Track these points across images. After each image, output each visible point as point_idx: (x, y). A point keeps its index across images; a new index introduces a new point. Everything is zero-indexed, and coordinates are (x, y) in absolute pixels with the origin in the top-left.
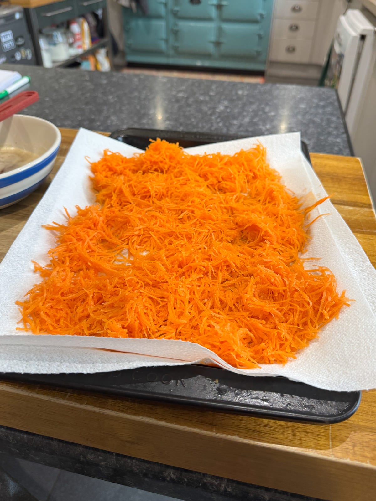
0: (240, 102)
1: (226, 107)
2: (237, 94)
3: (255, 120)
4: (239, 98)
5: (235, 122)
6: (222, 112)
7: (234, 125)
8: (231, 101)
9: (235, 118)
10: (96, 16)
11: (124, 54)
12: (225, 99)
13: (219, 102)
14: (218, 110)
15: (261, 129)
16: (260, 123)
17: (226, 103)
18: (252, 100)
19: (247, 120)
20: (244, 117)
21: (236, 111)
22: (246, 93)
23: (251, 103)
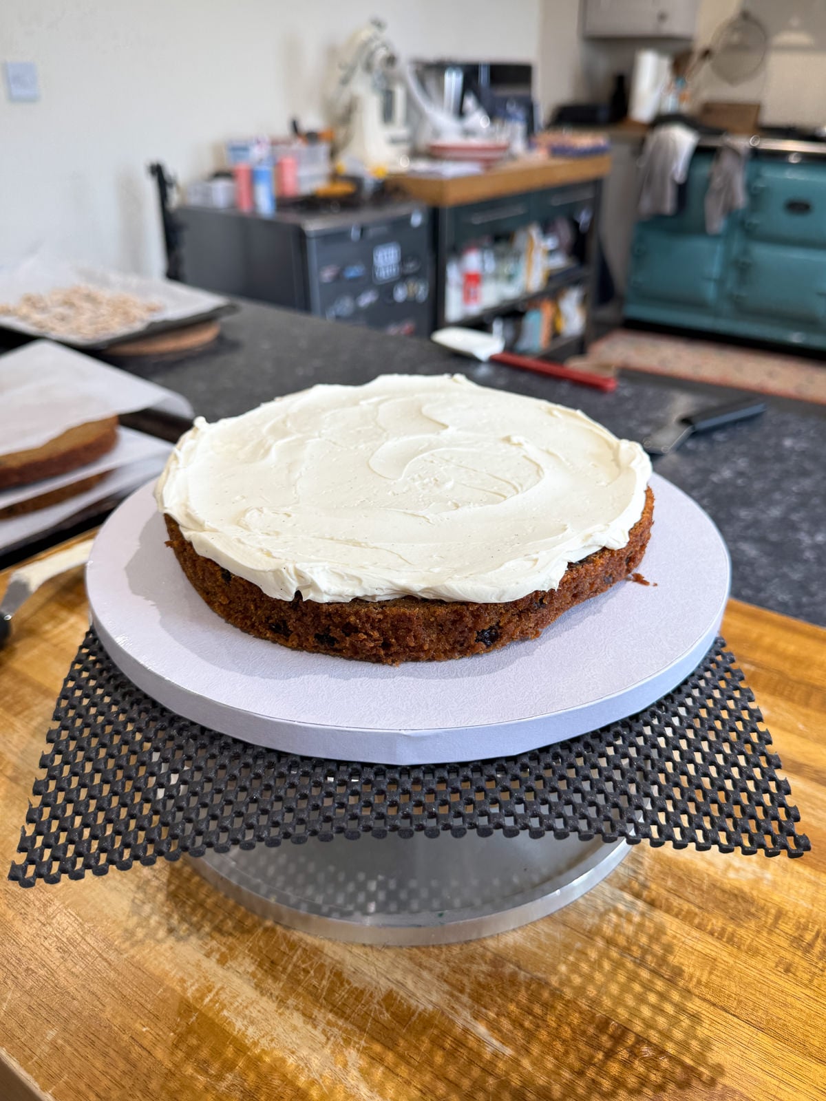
0: (777, 466)
1: (741, 474)
2: (778, 445)
3: (795, 517)
4: (780, 457)
5: (743, 513)
6: (725, 483)
7: (739, 519)
8: (758, 459)
9: (747, 502)
10: (575, 225)
11: (622, 301)
12: (744, 454)
13: (726, 459)
14: (715, 478)
15: (799, 542)
16: (805, 526)
17: (742, 463)
18: (808, 465)
19: (775, 512)
20: (772, 503)
21: (758, 486)
22: (802, 445)
23: (805, 473)
